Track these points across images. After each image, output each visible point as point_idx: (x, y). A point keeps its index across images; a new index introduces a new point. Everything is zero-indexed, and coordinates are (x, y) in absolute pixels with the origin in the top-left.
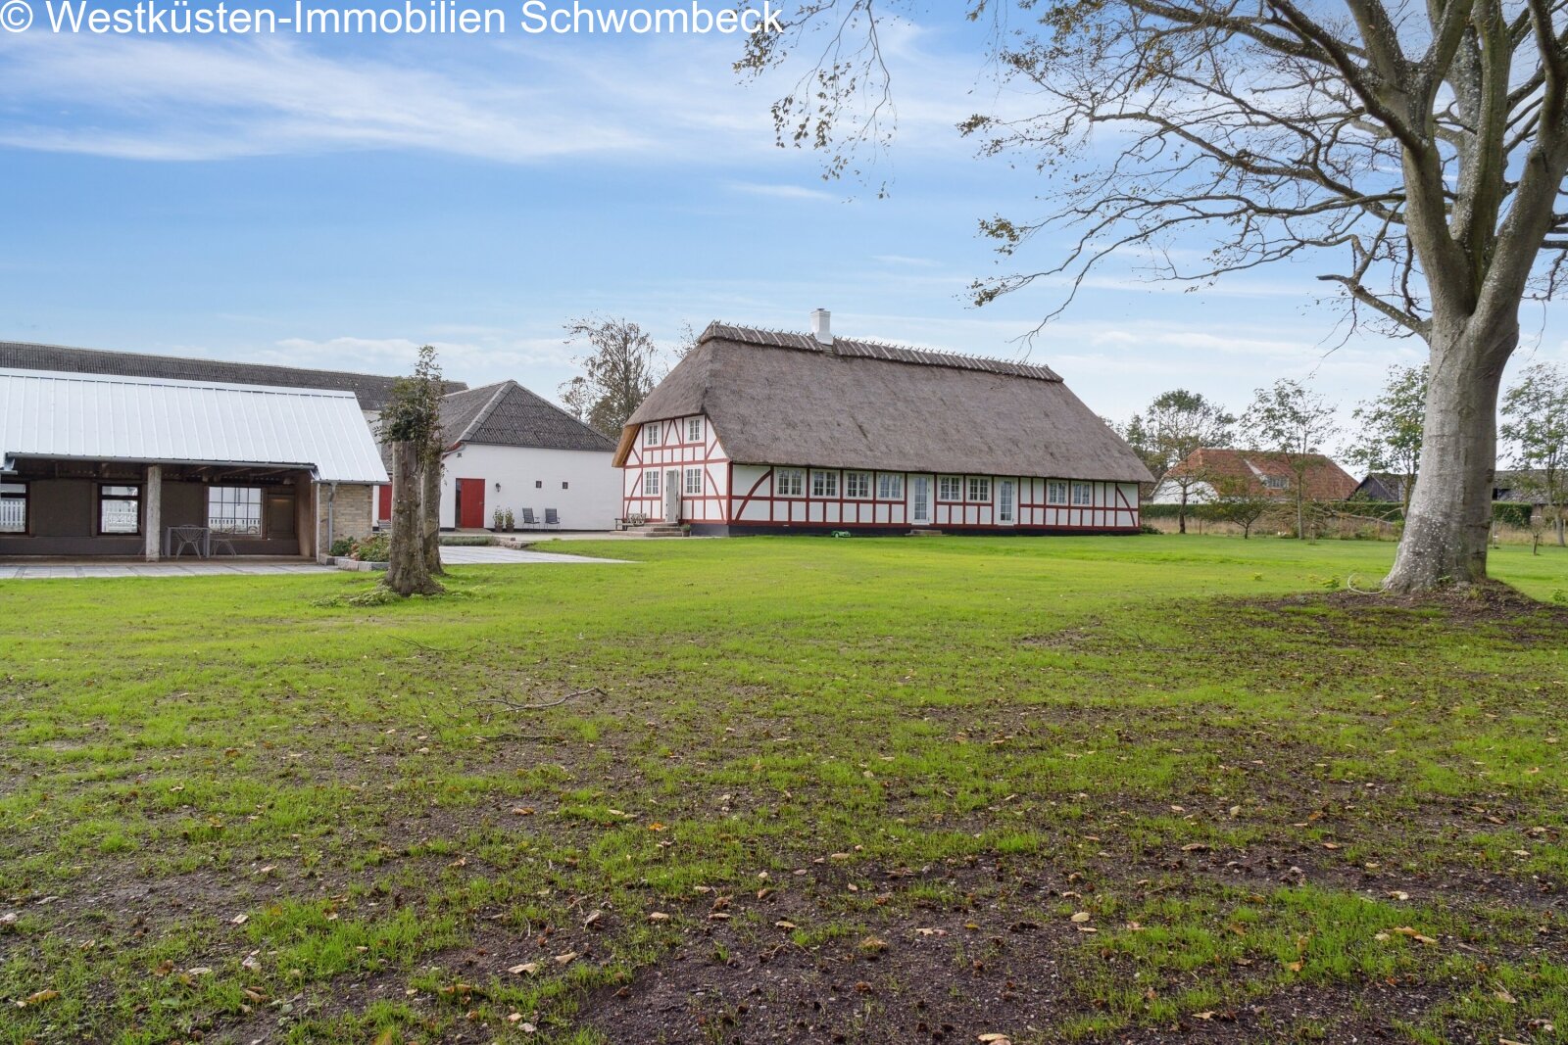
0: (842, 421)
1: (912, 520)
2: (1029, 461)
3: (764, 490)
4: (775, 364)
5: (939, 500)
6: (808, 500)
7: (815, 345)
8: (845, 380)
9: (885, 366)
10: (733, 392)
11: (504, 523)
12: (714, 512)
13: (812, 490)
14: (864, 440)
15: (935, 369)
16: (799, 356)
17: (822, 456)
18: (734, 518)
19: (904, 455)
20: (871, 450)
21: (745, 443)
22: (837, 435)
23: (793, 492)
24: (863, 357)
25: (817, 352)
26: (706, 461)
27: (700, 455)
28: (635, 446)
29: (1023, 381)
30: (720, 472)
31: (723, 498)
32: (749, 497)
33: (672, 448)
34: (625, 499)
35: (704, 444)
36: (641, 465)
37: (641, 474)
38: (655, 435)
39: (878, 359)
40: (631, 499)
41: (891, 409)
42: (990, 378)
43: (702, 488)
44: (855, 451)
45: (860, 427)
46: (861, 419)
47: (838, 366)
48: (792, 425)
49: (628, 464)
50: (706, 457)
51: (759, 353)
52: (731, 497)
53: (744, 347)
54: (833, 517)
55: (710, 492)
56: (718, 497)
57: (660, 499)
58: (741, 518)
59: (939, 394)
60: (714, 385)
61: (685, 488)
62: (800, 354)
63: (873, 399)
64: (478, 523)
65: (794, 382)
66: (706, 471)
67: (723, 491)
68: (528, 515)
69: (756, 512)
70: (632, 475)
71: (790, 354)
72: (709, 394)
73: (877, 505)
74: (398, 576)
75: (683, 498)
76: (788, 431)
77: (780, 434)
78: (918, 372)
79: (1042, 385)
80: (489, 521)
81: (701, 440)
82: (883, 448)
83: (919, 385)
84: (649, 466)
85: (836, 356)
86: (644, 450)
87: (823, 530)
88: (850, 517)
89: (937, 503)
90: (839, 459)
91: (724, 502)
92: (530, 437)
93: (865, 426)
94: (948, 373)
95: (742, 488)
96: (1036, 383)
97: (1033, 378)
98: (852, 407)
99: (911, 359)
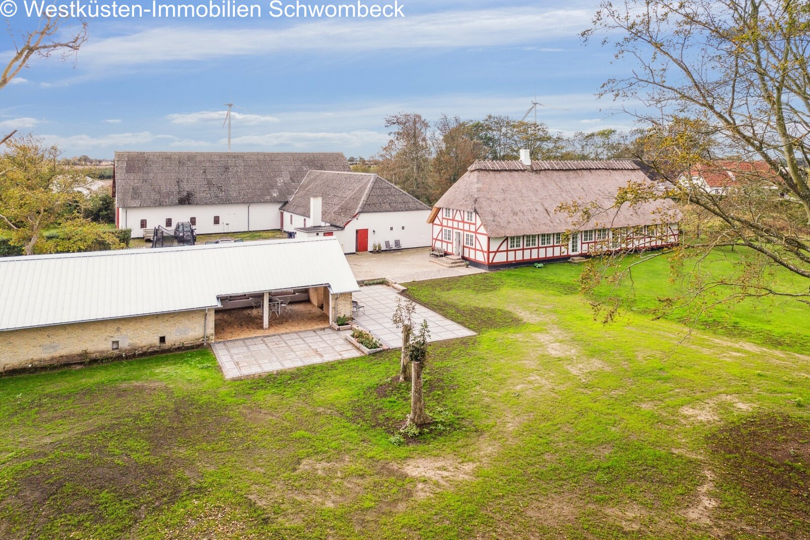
0: (538, 208)
1: (571, 253)
2: (625, 218)
3: (504, 247)
4: (506, 180)
5: (583, 242)
6: (523, 249)
7: (523, 166)
8: (537, 184)
9: (555, 172)
10: (488, 199)
11: (377, 249)
12: (480, 257)
13: (525, 244)
14: (548, 217)
15: (578, 171)
16: (515, 174)
17: (530, 229)
18: (490, 262)
19: (567, 223)
20: (552, 223)
21: (495, 227)
22: (537, 216)
23: (517, 246)
24: (545, 170)
25: (523, 171)
26: (476, 232)
27: (473, 228)
28: (438, 215)
29: (620, 172)
30: (483, 240)
31: (486, 252)
32: (498, 251)
33: (458, 221)
34: (433, 239)
35: (475, 224)
36: (441, 225)
37: (442, 229)
38: (449, 213)
39: (552, 170)
40: (436, 239)
41: (560, 198)
42: (605, 172)
43: (474, 244)
44: (545, 224)
45: (546, 210)
46: (546, 205)
47: (533, 176)
48: (515, 214)
49: (435, 222)
50: (476, 231)
51: (498, 175)
52: (489, 252)
53: (491, 172)
54: (535, 256)
55: (478, 247)
56: (482, 251)
57: (452, 243)
58: (494, 261)
59: (581, 186)
60: (480, 196)
61: (465, 242)
62: (516, 173)
63: (551, 193)
64: (365, 249)
65: (514, 189)
66: (476, 237)
67: (485, 249)
68: (387, 243)
69: (500, 258)
70: (437, 229)
71: (511, 173)
72: (478, 201)
73: (555, 248)
74: (416, 417)
75: (464, 247)
76: (514, 217)
77: (511, 220)
78: (571, 173)
79: (630, 172)
80: (370, 248)
81: (473, 221)
82: (558, 221)
83: (572, 182)
84: (446, 226)
85: (532, 171)
86: (443, 218)
87: (530, 263)
88: (542, 255)
89: (582, 243)
90: (538, 230)
91: (486, 255)
92: (388, 206)
93: (548, 209)
94: (585, 172)
95: (494, 248)
96: (626, 171)
97: (625, 169)
98: (542, 199)
99: (567, 168)
